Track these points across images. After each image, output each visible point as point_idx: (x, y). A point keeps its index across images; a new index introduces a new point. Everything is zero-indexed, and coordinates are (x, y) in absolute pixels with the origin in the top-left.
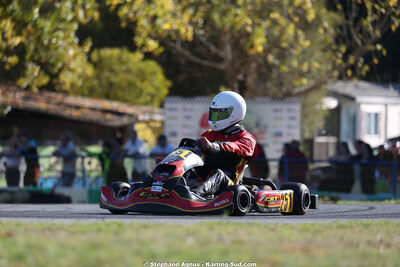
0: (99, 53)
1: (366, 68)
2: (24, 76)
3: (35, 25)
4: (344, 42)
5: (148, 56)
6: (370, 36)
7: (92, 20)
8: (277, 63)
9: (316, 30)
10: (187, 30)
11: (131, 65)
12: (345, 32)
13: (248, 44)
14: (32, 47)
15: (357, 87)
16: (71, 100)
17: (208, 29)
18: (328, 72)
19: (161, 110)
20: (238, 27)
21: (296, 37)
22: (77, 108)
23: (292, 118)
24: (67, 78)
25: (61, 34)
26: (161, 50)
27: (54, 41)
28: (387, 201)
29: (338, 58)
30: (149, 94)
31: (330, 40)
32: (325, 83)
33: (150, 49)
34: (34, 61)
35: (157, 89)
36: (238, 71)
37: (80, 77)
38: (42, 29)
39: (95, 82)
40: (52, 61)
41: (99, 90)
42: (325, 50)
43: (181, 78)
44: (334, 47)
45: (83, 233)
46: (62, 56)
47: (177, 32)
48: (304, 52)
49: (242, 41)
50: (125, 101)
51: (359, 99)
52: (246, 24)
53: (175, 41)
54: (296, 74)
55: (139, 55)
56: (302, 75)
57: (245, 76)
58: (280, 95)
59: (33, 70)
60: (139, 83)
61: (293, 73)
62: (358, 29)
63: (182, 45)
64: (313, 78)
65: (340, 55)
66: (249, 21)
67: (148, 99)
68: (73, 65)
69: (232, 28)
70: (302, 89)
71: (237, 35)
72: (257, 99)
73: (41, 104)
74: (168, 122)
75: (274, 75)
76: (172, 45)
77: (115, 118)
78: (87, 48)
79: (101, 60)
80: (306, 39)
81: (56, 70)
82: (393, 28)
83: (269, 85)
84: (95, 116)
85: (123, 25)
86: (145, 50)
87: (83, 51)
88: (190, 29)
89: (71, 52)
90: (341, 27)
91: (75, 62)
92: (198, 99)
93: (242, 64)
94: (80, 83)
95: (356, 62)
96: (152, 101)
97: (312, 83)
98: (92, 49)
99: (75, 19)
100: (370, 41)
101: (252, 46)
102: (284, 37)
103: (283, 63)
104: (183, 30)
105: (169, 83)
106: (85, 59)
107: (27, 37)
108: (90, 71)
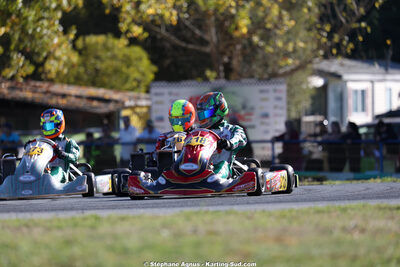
0: (84, 40)
1: (351, 46)
2: (9, 66)
3: (19, 15)
4: (329, 21)
5: (133, 41)
6: (354, 13)
7: (76, 8)
8: (262, 44)
9: (300, 10)
10: (171, 14)
11: (116, 52)
12: (329, 11)
13: (233, 27)
14: (17, 36)
15: (342, 65)
16: (57, 88)
17: (192, 12)
18: (313, 51)
19: (148, 96)
20: (222, 10)
21: (280, 17)
22: (64, 96)
23: (279, 99)
24: (52, 66)
25: (46, 23)
26: (146, 35)
27: (38, 30)
28: (372, 180)
29: (322, 36)
30: (135, 80)
31: (315, 19)
32: (310, 62)
33: (135, 35)
34: (19, 51)
35: (143, 74)
36: (223, 54)
37: (65, 65)
38: (26, 18)
39: (82, 70)
40: (36, 50)
41: (85, 77)
42: (309, 30)
43: (167, 62)
44: (319, 26)
45: (59, 228)
46: (47, 44)
47: (162, 17)
48: (288, 32)
49: (227, 24)
50: (112, 88)
51: (346, 77)
52: (231, 6)
53: (159, 26)
54: (282, 54)
55: (123, 42)
56: (287, 55)
57: (230, 58)
58: (266, 76)
59: (18, 59)
60: (124, 69)
61: (278, 54)
62: (342, 7)
63: (167, 30)
64: (299, 58)
65: (325, 34)
66: (233, 4)
67: (135, 84)
68: (58, 53)
69: (216, 10)
70: (288, 69)
71: (221, 18)
72: (244, 81)
73: (27, 94)
74: (155, 107)
75: (260, 56)
76: (157, 30)
77: (102, 105)
78: (72, 37)
79: (85, 48)
80: (290, 19)
81: (41, 59)
82: (377, 5)
83: (254, 67)
84: (82, 104)
85: (107, 11)
86: (129, 35)
87: (68, 39)
88: (175, 12)
89: (56, 40)
90: (325, 6)
91: (60, 50)
92: (184, 83)
93: (227, 47)
94: (65, 71)
95: (341, 40)
96: (138, 86)
97: (297, 62)
98: (77, 36)
99: (59, 7)
100: (354, 19)
101: (237, 28)
102: (269, 18)
103: (268, 44)
104: (167, 14)
105: (155, 68)
106: (70, 46)
107: (12, 28)
108: (75, 58)
